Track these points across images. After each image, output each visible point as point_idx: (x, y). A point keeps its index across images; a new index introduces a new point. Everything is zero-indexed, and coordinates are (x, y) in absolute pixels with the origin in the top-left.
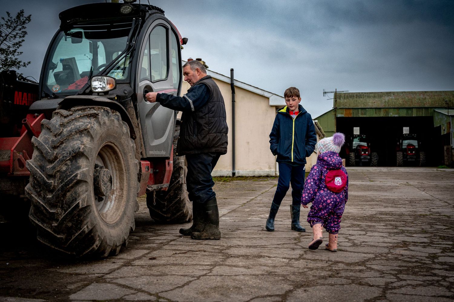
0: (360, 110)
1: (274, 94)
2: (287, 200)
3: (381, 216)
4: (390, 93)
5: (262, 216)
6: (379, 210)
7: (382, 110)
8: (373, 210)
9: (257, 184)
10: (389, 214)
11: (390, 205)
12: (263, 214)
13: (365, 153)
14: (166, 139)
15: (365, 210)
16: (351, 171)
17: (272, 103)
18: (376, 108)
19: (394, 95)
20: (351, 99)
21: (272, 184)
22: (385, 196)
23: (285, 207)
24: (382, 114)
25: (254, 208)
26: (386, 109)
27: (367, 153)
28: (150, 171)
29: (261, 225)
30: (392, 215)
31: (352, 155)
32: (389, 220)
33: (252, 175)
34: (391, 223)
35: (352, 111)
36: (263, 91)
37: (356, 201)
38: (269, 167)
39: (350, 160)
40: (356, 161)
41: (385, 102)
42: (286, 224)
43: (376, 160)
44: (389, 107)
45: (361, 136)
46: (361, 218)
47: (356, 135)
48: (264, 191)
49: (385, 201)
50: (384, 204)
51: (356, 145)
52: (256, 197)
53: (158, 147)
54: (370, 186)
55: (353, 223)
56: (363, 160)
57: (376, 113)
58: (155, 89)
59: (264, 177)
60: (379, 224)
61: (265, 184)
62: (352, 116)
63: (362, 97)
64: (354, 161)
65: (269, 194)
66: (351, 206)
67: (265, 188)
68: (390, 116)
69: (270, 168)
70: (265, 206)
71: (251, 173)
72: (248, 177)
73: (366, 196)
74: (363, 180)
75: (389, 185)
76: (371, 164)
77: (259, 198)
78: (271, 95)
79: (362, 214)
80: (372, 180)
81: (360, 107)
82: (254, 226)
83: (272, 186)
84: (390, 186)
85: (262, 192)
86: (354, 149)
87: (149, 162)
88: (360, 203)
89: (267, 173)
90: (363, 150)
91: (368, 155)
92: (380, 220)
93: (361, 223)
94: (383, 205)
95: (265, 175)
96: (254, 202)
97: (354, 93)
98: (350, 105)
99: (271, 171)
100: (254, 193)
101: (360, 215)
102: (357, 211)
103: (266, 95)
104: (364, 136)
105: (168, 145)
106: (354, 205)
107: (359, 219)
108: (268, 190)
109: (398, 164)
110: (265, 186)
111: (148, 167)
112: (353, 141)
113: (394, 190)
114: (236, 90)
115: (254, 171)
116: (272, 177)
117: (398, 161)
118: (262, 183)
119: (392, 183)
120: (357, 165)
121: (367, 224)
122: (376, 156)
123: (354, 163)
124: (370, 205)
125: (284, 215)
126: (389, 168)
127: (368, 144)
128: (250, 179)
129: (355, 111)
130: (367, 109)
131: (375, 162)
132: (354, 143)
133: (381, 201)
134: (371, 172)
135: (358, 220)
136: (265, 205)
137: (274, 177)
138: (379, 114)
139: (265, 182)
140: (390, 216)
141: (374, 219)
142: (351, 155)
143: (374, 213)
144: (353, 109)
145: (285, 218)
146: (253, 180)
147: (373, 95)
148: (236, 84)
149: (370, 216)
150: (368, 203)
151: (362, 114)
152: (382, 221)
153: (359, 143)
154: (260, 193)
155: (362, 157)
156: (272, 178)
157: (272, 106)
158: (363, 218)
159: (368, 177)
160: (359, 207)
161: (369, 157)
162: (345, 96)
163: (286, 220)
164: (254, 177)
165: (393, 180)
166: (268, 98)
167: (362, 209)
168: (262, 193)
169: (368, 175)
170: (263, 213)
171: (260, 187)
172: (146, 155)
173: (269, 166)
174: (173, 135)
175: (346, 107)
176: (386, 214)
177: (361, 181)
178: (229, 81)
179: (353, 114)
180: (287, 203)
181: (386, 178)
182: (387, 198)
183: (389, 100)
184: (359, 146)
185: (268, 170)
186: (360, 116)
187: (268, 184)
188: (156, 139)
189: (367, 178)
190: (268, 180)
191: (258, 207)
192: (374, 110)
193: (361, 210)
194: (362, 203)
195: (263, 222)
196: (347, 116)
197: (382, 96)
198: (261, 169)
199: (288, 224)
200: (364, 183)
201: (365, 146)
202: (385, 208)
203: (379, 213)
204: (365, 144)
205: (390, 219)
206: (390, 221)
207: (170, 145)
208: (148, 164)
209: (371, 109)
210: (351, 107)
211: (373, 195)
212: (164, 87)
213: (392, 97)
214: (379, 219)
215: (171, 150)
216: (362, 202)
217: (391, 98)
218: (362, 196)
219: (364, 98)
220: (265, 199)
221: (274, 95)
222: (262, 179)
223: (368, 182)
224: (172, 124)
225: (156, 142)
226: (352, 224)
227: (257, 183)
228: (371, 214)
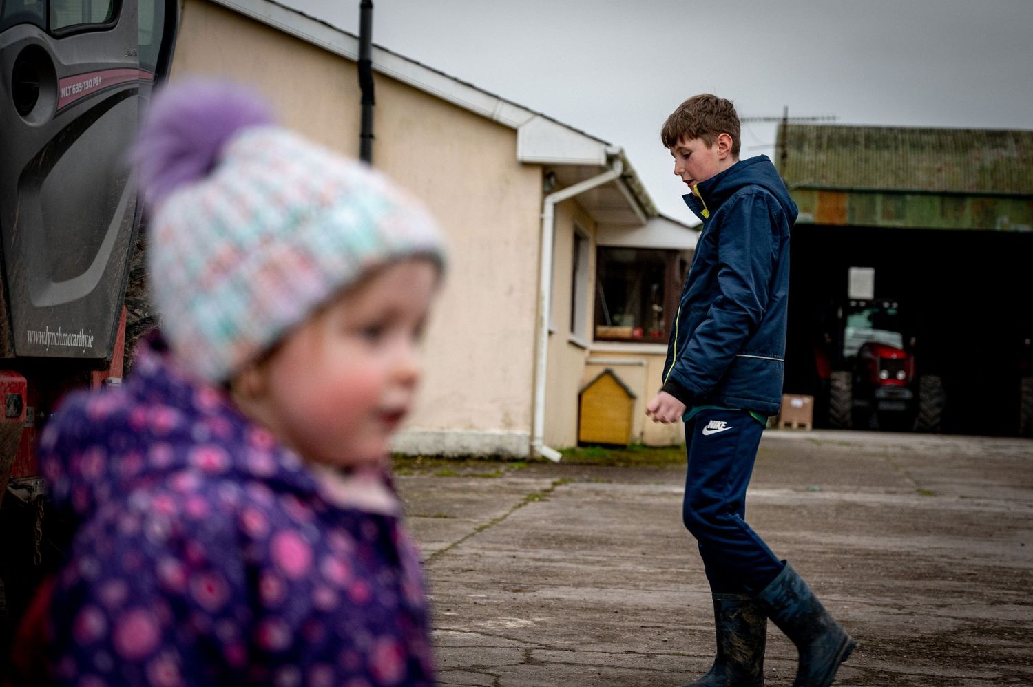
0: (879, 199)
1: (536, 114)
2: (586, 562)
3: (978, 641)
4: (1002, 134)
5: (489, 625)
6: (969, 613)
7: (969, 203)
8: (942, 612)
9: (454, 490)
10: (1011, 632)
11: (1012, 595)
12: (491, 616)
13: (892, 376)
14: (100, 284)
15: (911, 614)
16: (838, 448)
17: (527, 151)
18: (943, 195)
19: (1017, 142)
20: (844, 152)
21: (519, 492)
22: (987, 556)
23: (581, 590)
24: (967, 220)
25: (451, 592)
26: (987, 200)
27: (901, 376)
28: (23, 417)
29: (488, 662)
30: (1020, 638)
31: (841, 381)
32: (1013, 657)
33: (432, 451)
34: (1022, 669)
35: (845, 201)
36: (494, 101)
37: (870, 572)
38: (503, 421)
39: (833, 401)
40: (854, 410)
41: (982, 170)
42: (590, 661)
43: (938, 405)
44: (996, 191)
45: (880, 306)
46: (899, 645)
47: (858, 301)
48: (486, 518)
49: (989, 576)
50: (987, 592)
51: (858, 343)
52: (454, 546)
53: (63, 316)
54: (923, 512)
55: (871, 666)
56: (884, 406)
57: (943, 214)
58: (64, 62)
59: (481, 459)
60: (975, 674)
61: (490, 492)
62: (846, 220)
63: (887, 147)
64: (847, 406)
65: (507, 531)
66: (853, 595)
67: (492, 506)
68: (998, 228)
69: (508, 424)
70: (495, 583)
71: (430, 440)
72: (414, 457)
73: (908, 554)
74: (893, 489)
75: (997, 510)
76: (917, 423)
77: (467, 549)
78: (525, 116)
79: (903, 628)
80: (927, 488)
81: (880, 185)
82: (459, 669)
83: (517, 499)
84: (1002, 516)
85: (477, 522)
86: (851, 358)
87: (22, 379)
88: (889, 583)
89: (497, 443)
90: (886, 364)
91: (906, 384)
92: (978, 658)
93: (901, 669)
94: (981, 594)
95: (488, 450)
96: (447, 563)
97: (858, 128)
98: (839, 176)
99: (511, 435)
100: (447, 526)
101: (893, 632)
102: (879, 616)
103: (506, 115)
104: (891, 307)
105: (106, 308)
106: (869, 591)
107: (893, 652)
108: (505, 517)
109: (1023, 425)
110: (490, 496)
111: (19, 397)
112: (844, 324)
113: (1020, 532)
114: (381, 91)
115: (443, 434)
116: (513, 459)
117: (1023, 416)
118: (473, 483)
119: (1010, 504)
120: (860, 422)
121: (927, 671)
122: (935, 391)
123: (848, 416)
124: (928, 592)
125: (581, 624)
126: (989, 443)
127: (905, 341)
128: (422, 468)
129: (860, 203)
130: (909, 198)
131: (932, 413)
132: (850, 331)
133: (973, 577)
134: (917, 457)
135: (887, 653)
136: (497, 577)
137: (523, 460)
138: (957, 218)
139: (488, 483)
140: (1014, 643)
141: (952, 652)
142: (835, 380)
143: (950, 625)
144: (851, 191)
145: (585, 638)
146: (439, 471)
147: (932, 139)
148: (381, 62)
149: (936, 640)
150: (921, 584)
151: (886, 214)
152: (987, 660)
153: (870, 332)
154: (470, 529)
155: (881, 393)
156: (516, 466)
157: (527, 165)
158: (907, 646)
159: (908, 474)
160: (888, 600)
161: (907, 394)
162: (819, 137)
163: (589, 647)
164: (439, 457)
165: (1011, 493)
166: (513, 131)
167: (900, 608)
168: (481, 529)
169: (910, 469)
170: (490, 611)
171: (470, 502)
172: (13, 345)
173: (506, 415)
174: (128, 264)
175: (825, 183)
176: (1001, 633)
177: (882, 489)
178: (350, 50)
179: (850, 214)
180: (588, 575)
181: (984, 482)
182: (997, 563)
183: (996, 165)
184: (871, 346)
185: (498, 431)
186: (881, 222)
187: (498, 490)
188: (58, 279)
189: (908, 481)
190: (501, 475)
191: (466, 585)
192: (937, 201)
193: (896, 611)
194: (898, 583)
195: (494, 651)
196: (826, 221)
197: (971, 146)
198: (472, 427)
199: (601, 662)
200: (895, 500)
201: (893, 349)
202: (994, 608)
203: (972, 628)
204: (892, 339)
205: (1016, 652)
206: (1018, 661)
207: (113, 309)
208: (19, 385)
209: (926, 199)
210: (846, 183)
211: (938, 552)
212: (101, 60)
213: (1011, 151)
214: (974, 651)
215: (116, 329)
216: (896, 578)
217: (1005, 153)
218: (893, 554)
219: (896, 148)
220: (492, 553)
221: (538, 119)
222: (475, 467)
223: (912, 496)
224: (126, 217)
225: (57, 294)
226: (865, 669)
227: (455, 485)
228: (938, 633)
